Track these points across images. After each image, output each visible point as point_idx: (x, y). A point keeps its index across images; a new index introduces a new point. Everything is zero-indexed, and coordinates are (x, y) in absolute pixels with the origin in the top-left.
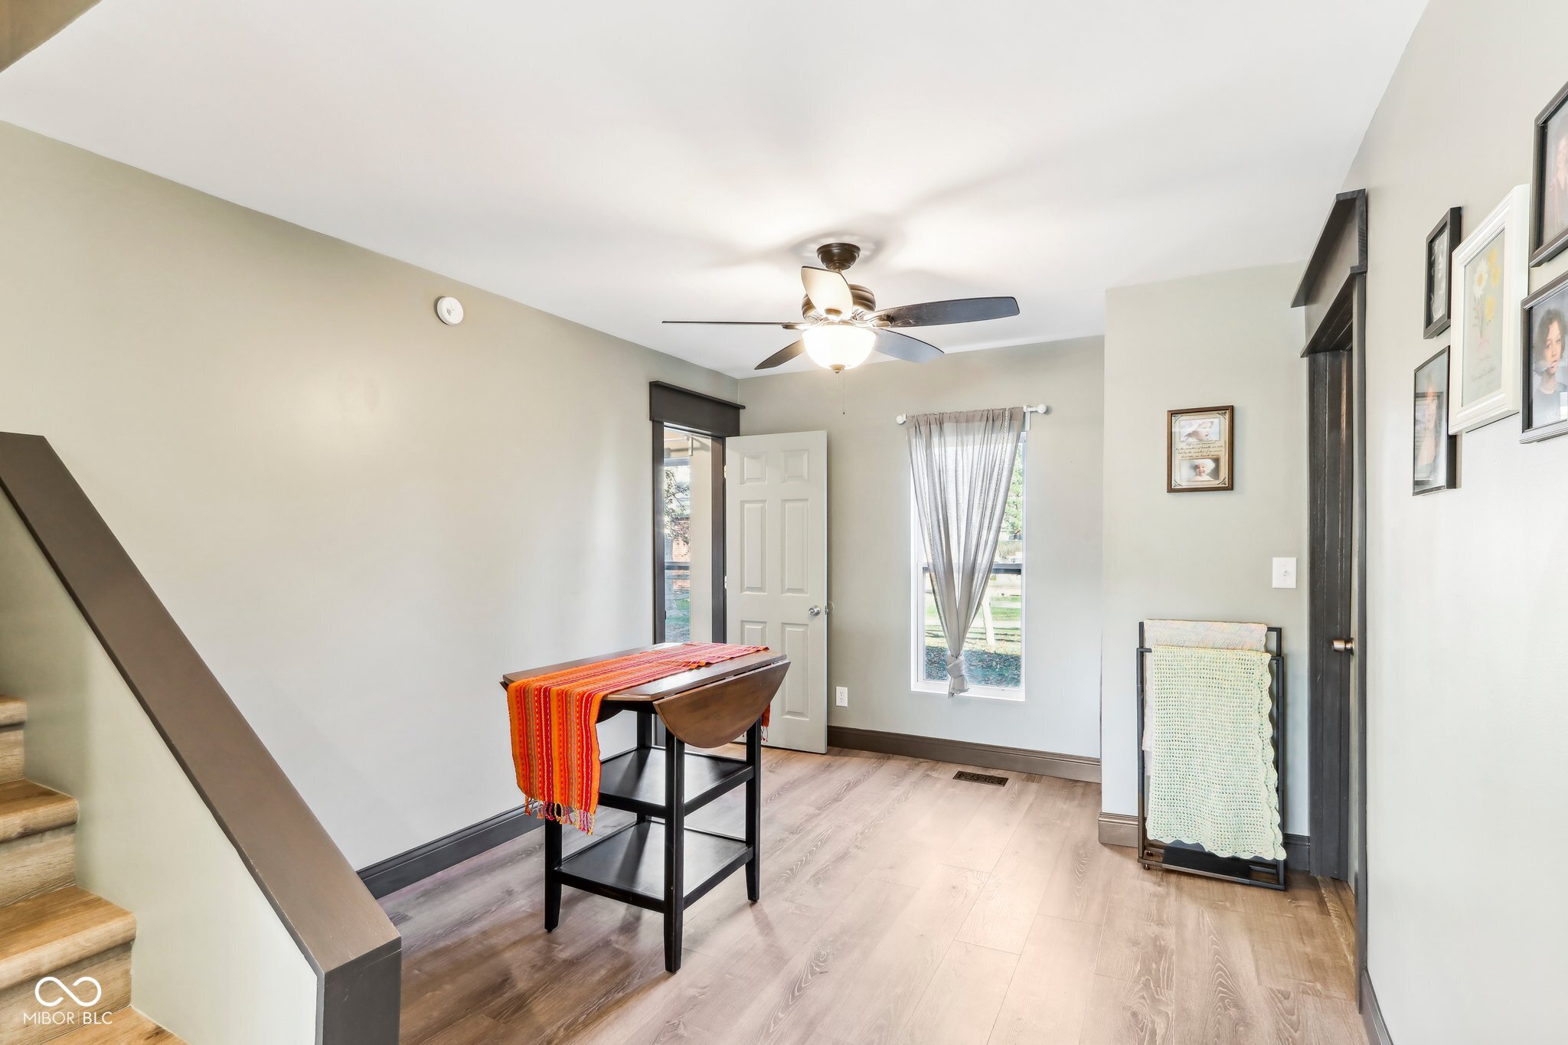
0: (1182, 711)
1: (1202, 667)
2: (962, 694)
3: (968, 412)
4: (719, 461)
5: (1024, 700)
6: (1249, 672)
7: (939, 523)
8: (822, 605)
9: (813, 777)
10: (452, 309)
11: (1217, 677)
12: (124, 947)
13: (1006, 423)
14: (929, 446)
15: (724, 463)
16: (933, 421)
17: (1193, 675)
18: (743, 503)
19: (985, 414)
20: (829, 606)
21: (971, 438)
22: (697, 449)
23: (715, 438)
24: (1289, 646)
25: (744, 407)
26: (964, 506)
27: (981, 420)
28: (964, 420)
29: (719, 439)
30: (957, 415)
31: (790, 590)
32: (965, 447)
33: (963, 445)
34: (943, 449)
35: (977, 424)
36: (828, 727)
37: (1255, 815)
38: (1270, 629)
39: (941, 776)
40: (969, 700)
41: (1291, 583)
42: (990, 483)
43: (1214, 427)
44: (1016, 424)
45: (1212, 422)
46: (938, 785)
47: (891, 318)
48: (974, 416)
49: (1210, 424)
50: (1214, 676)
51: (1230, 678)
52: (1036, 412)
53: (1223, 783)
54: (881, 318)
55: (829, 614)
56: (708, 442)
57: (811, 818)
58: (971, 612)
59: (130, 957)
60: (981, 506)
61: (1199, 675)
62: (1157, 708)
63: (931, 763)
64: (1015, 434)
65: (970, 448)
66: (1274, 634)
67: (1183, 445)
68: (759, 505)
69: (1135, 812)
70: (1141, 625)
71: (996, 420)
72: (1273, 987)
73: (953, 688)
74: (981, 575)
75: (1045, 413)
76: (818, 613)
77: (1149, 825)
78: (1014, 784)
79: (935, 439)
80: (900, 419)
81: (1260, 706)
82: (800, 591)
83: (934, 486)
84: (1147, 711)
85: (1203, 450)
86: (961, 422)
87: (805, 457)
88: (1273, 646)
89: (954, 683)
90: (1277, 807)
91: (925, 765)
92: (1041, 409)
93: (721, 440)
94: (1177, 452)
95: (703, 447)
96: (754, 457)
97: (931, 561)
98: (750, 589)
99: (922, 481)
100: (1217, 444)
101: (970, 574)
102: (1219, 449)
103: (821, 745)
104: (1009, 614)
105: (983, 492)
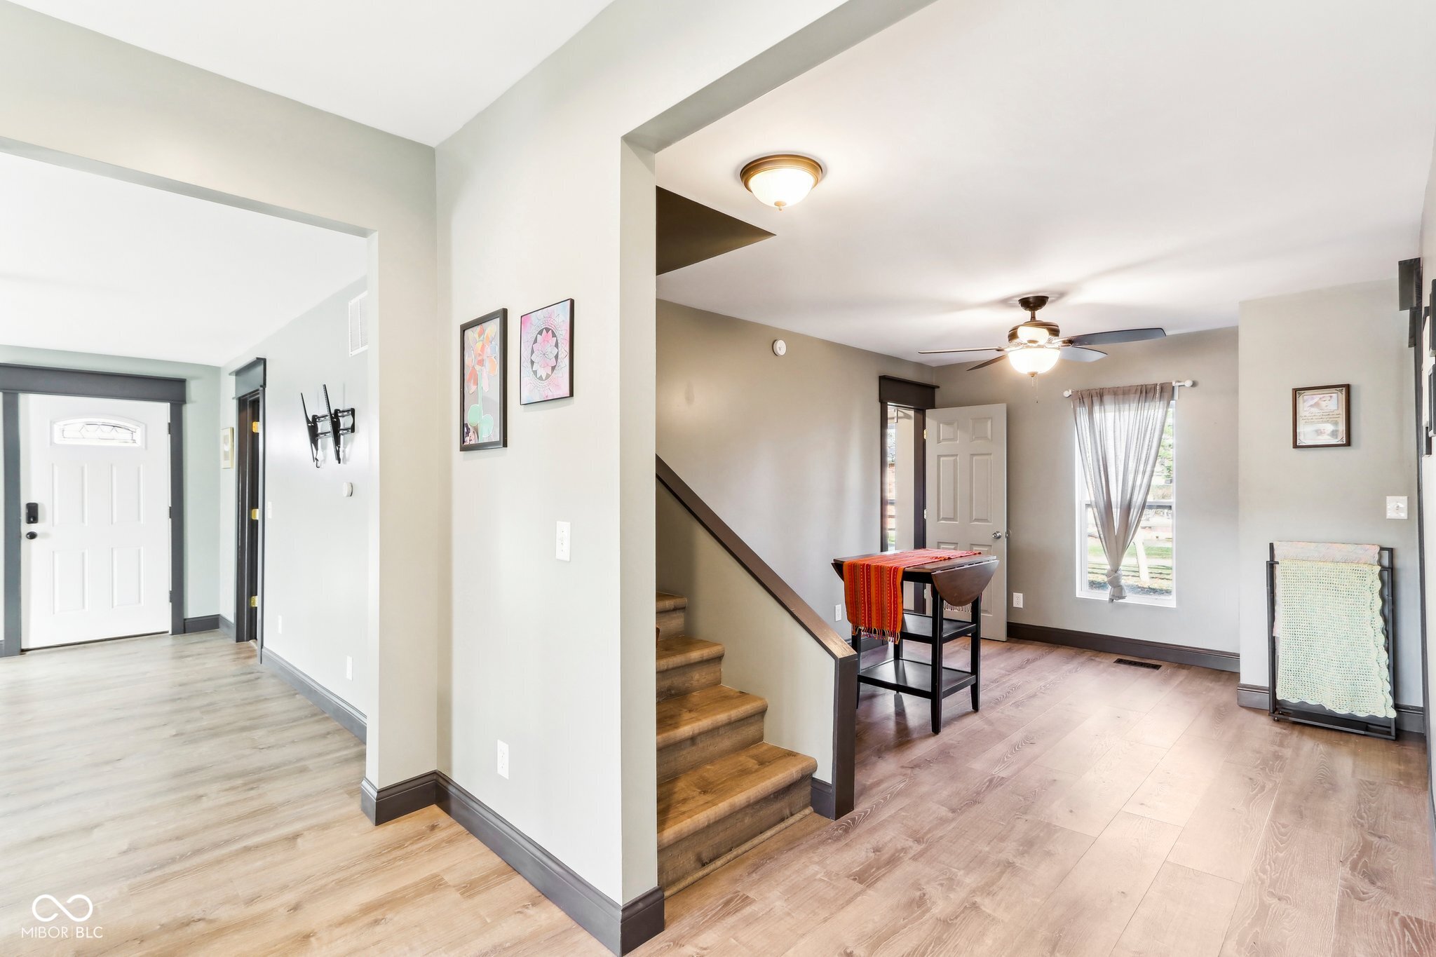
0: (1305, 607)
1: (1322, 575)
2: (1120, 601)
3: (1124, 387)
4: (920, 427)
5: (1175, 607)
6: (1363, 578)
7: (1099, 469)
8: (1003, 530)
9: (999, 654)
10: (781, 347)
11: (1334, 582)
12: (718, 659)
13: (1158, 395)
14: (1091, 413)
15: (924, 428)
16: (1094, 394)
17: (1314, 581)
18: (939, 456)
19: (1139, 388)
20: (1008, 532)
21: (1127, 406)
22: (901, 418)
23: (917, 410)
24: (1400, 562)
25: (938, 387)
26: (1122, 456)
27: (1136, 393)
28: (1121, 394)
29: (921, 411)
30: (1115, 390)
31: (977, 520)
32: (1122, 413)
33: (1120, 411)
34: (1103, 414)
35: (1132, 396)
36: (1008, 623)
37: (1369, 685)
38: (1382, 549)
39: (1103, 661)
40: (1126, 605)
41: (1404, 515)
42: (1144, 440)
43: (1334, 402)
44: (1166, 395)
45: (1331, 397)
46: (1102, 666)
47: (1070, 342)
48: (1129, 390)
49: (1329, 398)
50: (1332, 582)
51: (1345, 584)
52: (1184, 385)
53: (1341, 660)
54: (1064, 342)
55: (1008, 538)
56: (912, 413)
57: (1004, 676)
58: (1129, 535)
59: (721, 664)
60: (1136, 458)
61: (1319, 581)
62: (1284, 604)
63: (1095, 653)
64: (1166, 402)
65: (1126, 413)
66: (1386, 554)
67: (1307, 414)
68: (952, 458)
69: (1265, 683)
70: (1272, 546)
71: (1146, 393)
72: (1363, 779)
73: (1113, 596)
74: (1136, 510)
75: (1192, 386)
76: (999, 537)
77: (1278, 690)
78: (1165, 670)
79: (1096, 408)
80: (1067, 394)
81: (1372, 604)
82: (986, 520)
83: (1095, 442)
84: (1276, 608)
85: (1324, 417)
86: (1118, 395)
87: (989, 423)
88: (1386, 562)
89: (1113, 592)
90: (1388, 679)
91: (1089, 653)
92: (1188, 383)
93: (921, 412)
94: (1301, 419)
95: (907, 417)
96: (949, 423)
97: (1093, 499)
98: (944, 519)
99: (1085, 439)
100: (1336, 412)
101: (1127, 509)
102: (1337, 416)
103: (1003, 635)
104: (1163, 553)
105: (1138, 447)
